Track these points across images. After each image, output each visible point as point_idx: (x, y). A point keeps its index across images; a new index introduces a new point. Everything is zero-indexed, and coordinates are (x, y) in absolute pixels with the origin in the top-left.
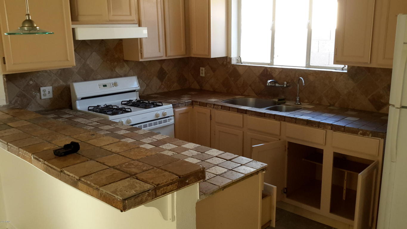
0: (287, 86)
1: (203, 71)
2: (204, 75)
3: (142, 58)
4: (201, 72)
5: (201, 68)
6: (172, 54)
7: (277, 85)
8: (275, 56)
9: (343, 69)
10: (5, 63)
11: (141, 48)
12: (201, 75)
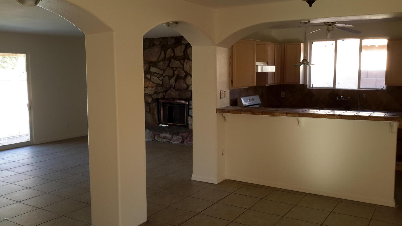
0: (350, 100)
1: (283, 94)
2: (284, 96)
3: (267, 84)
4: (282, 94)
5: (282, 92)
6: (277, 82)
7: (343, 99)
8: (337, 83)
9: (382, 89)
10: (232, 84)
11: (267, 78)
12: (282, 96)
